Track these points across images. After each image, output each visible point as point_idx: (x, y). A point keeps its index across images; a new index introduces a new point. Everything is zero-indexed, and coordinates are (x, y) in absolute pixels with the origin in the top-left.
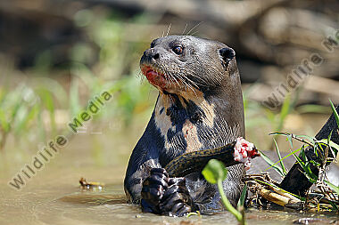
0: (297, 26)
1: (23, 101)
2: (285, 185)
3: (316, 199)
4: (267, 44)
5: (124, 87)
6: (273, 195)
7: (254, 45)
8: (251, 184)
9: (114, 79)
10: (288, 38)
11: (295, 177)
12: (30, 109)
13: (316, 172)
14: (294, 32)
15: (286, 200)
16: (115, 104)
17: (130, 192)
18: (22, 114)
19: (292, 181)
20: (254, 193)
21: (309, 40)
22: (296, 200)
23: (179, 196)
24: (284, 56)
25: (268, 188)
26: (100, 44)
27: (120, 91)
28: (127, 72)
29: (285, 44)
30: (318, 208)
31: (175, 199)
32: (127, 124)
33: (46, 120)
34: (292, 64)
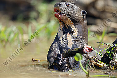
0: (108, 5)
1: (12, 31)
2: (102, 60)
3: (113, 65)
4: (97, 11)
5: (47, 26)
6: (98, 64)
7: (93, 11)
8: (90, 60)
9: (44, 23)
10: (105, 9)
11: (106, 57)
12: (15, 34)
13: (112, 56)
14: (107, 7)
15: (102, 65)
16: (45, 32)
17: (49, 61)
18: (12, 36)
19: (105, 59)
20: (91, 63)
21: (112, 10)
22: (106, 65)
23: (66, 65)
24: (103, 16)
25: (96, 61)
26: (40, 11)
27: (46, 27)
28: (49, 21)
29: (104, 11)
30: (114, 68)
31: (65, 66)
32: (49, 39)
33: (20, 38)
34: (106, 18)
